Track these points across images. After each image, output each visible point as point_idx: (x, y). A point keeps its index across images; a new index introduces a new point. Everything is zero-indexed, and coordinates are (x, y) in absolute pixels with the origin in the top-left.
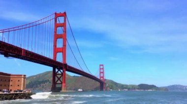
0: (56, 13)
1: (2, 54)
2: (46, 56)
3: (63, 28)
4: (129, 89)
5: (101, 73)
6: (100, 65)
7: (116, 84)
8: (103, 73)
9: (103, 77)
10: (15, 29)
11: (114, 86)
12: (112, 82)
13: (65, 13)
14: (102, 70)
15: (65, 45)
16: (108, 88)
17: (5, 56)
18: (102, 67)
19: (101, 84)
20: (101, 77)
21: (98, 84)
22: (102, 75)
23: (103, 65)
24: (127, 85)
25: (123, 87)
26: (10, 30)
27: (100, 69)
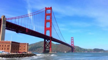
0: (46, 8)
1: (15, 31)
2: (40, 32)
3: (50, 16)
4: (88, 51)
5: (72, 42)
6: (72, 38)
7: (81, 48)
8: (73, 42)
9: (73, 45)
10: (22, 17)
11: (80, 50)
12: (78, 47)
13: (51, 8)
14: (72, 41)
15: (51, 26)
16: (76, 51)
17: (16, 32)
18: (72, 39)
19: (72, 49)
20: (72, 45)
21: (70, 48)
22: (72, 43)
23: (73, 38)
24: (87, 49)
25: (85, 50)
26: (19, 17)
27: (72, 40)
